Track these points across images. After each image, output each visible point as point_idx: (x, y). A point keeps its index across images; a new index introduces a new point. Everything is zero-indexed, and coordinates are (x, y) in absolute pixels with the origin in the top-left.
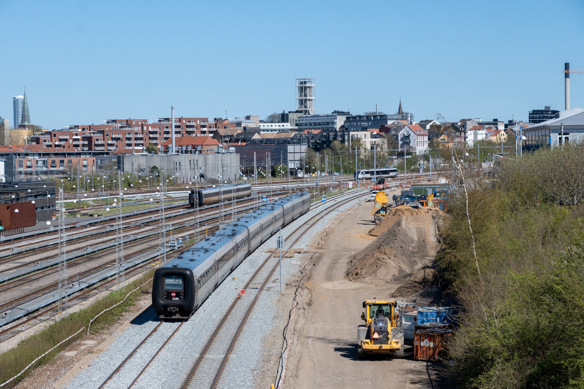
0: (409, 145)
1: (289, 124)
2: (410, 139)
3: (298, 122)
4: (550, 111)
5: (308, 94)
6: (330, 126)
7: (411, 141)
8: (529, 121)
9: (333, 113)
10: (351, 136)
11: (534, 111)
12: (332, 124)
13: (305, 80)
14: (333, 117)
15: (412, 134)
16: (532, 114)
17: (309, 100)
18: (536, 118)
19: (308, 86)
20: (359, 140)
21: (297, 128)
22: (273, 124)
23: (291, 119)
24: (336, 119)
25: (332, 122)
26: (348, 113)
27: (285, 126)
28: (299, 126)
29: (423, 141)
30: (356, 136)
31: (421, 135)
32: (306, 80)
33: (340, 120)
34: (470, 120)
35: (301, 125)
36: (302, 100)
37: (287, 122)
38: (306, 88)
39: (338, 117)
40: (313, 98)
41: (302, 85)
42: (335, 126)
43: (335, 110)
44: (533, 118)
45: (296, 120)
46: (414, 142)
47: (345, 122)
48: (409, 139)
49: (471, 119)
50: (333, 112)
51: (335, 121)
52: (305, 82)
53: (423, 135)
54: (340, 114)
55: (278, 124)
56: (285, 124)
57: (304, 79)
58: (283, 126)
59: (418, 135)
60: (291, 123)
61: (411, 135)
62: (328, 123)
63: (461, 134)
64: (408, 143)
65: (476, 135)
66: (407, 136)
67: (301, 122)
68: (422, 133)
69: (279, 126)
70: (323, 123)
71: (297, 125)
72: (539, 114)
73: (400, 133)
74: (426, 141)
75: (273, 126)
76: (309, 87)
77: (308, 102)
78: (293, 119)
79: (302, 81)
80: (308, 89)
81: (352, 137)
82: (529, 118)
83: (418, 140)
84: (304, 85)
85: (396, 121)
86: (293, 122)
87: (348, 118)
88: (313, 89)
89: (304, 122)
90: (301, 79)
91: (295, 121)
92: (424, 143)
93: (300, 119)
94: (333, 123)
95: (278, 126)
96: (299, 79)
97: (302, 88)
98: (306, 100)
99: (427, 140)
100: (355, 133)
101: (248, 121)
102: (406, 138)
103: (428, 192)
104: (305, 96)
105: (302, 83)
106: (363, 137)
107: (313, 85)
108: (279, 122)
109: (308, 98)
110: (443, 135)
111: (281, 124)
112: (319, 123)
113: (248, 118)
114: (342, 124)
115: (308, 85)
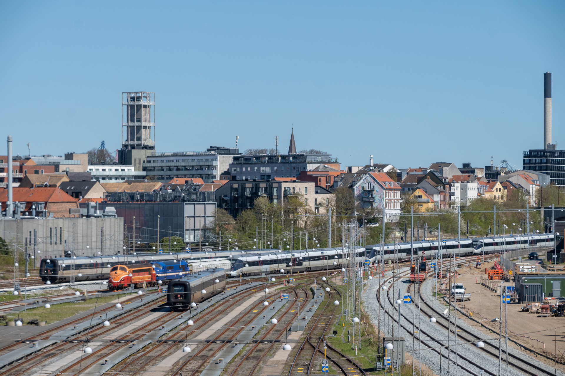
0: (372, 205)
1: (132, 168)
2: (374, 195)
3: (148, 165)
4: (557, 151)
5: (143, 119)
6: (206, 171)
7: (376, 198)
8: (524, 168)
9: (208, 150)
10: (283, 190)
11: (531, 151)
12: (209, 169)
13: (138, 95)
14: (210, 158)
15: (377, 187)
16: (527, 156)
17: (145, 127)
18: (535, 163)
19: (143, 104)
20: (296, 196)
21: (144, 173)
22: (107, 168)
23: (135, 160)
24: (216, 160)
25: (209, 166)
26: (236, 151)
27: (126, 170)
28: (150, 170)
29: (394, 200)
30: (292, 191)
31: (391, 189)
32: (140, 95)
33: (222, 163)
34: (448, 165)
35: (153, 169)
36: (133, 127)
37: (130, 163)
38: (139, 107)
39: (219, 157)
40: (151, 124)
41: (132, 103)
42: (214, 172)
43: (213, 146)
44: (529, 163)
45: (144, 162)
46: (380, 201)
47: (231, 165)
48: (372, 195)
49: (450, 164)
50: (209, 148)
51: (214, 163)
52: (139, 98)
53: (395, 190)
54: (222, 152)
55: (114, 168)
56: (126, 168)
57: (137, 93)
58: (123, 170)
59: (387, 189)
60: (135, 166)
61: (376, 189)
62: (201, 166)
63: (444, 188)
64: (371, 203)
65: (464, 190)
66: (368, 191)
67: (152, 164)
68: (392, 187)
69: (116, 170)
70: (193, 166)
71: (144, 169)
72: (541, 157)
73: (357, 185)
74: (397, 200)
75: (107, 170)
76: (145, 106)
77: (143, 130)
78: (140, 160)
79: (133, 95)
80: (143, 109)
81: (285, 191)
82: (524, 163)
83: (387, 198)
84: (137, 103)
85: (322, 166)
86: (140, 164)
87: (235, 159)
88: (152, 108)
89: (159, 164)
90: (130, 93)
91: (142, 162)
92: (394, 202)
93: (152, 159)
94: (211, 167)
95: (114, 170)
96: (128, 93)
97: (132, 107)
98: (139, 128)
99: (399, 198)
100: (291, 185)
101: (70, 162)
102: (368, 194)
103: (554, 286)
104: (139, 120)
105: (133, 99)
106: (303, 192)
107: (151, 103)
108: (115, 164)
109: (144, 124)
110: (418, 190)
111: (120, 168)
112: (185, 166)
113: (69, 156)
114: (226, 168)
115: (143, 102)
